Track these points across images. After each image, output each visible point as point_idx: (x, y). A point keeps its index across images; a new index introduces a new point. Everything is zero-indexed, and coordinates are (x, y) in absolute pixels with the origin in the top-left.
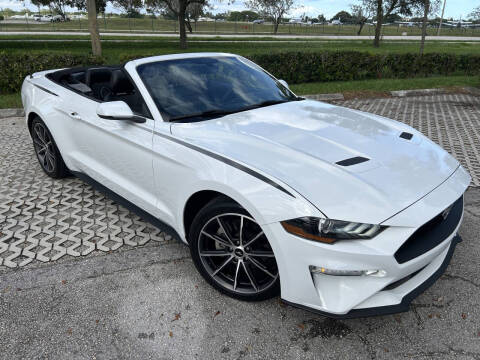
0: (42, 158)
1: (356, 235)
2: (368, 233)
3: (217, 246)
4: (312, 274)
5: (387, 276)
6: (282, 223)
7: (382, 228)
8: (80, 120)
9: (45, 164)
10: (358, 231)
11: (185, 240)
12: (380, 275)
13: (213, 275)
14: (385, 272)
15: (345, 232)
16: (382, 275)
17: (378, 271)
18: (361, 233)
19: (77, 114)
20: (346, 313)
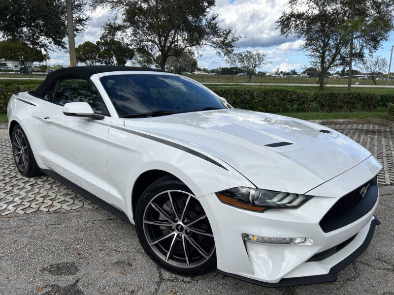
0: (17, 159)
1: (284, 204)
2: (295, 203)
4: (245, 242)
5: (314, 245)
6: (216, 194)
7: (307, 198)
8: (50, 123)
9: (20, 163)
10: (285, 201)
11: (133, 222)
12: (308, 243)
14: (312, 241)
15: (274, 203)
16: (310, 244)
17: (306, 241)
18: (288, 203)
19: (49, 118)
20: (278, 282)
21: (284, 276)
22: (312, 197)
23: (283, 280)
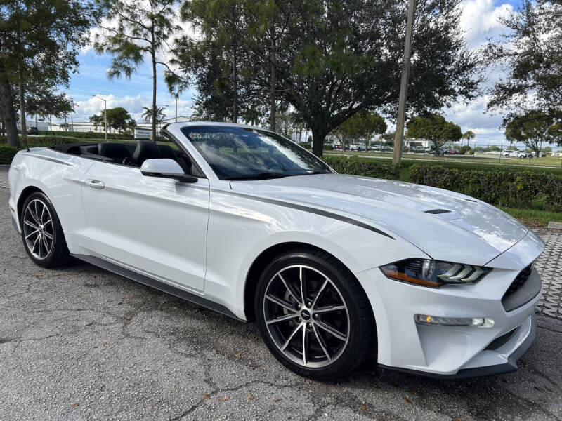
1: (460, 279)
2: (472, 277)
3: (285, 312)
4: (417, 325)
5: (494, 328)
6: (380, 267)
7: (486, 270)
8: (103, 188)
10: (460, 276)
12: (487, 325)
13: (282, 349)
14: (492, 322)
15: (447, 277)
16: (490, 326)
17: (484, 322)
18: (465, 277)
19: (99, 182)
20: (455, 373)
21: (463, 366)
22: (490, 269)
23: (461, 371)
